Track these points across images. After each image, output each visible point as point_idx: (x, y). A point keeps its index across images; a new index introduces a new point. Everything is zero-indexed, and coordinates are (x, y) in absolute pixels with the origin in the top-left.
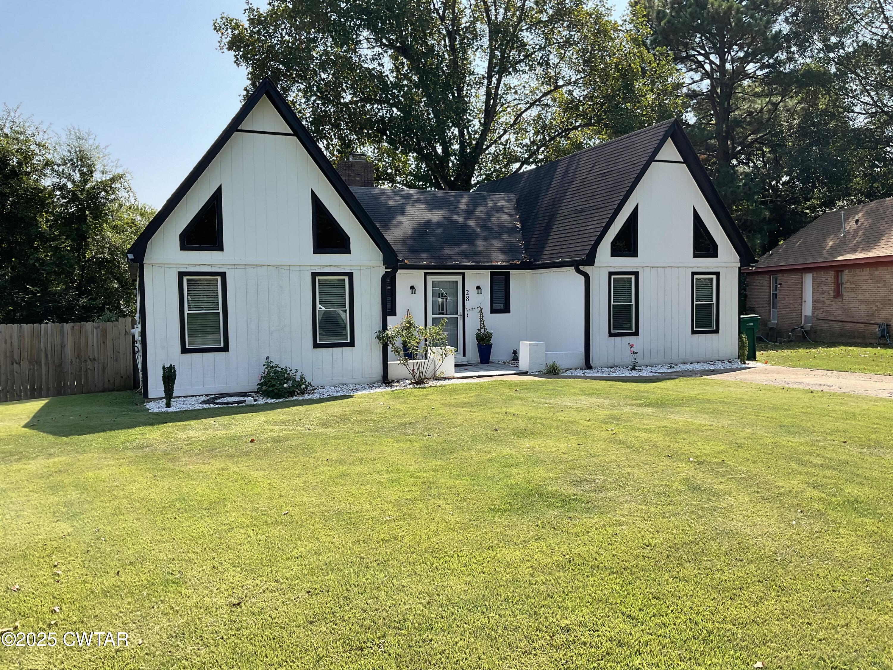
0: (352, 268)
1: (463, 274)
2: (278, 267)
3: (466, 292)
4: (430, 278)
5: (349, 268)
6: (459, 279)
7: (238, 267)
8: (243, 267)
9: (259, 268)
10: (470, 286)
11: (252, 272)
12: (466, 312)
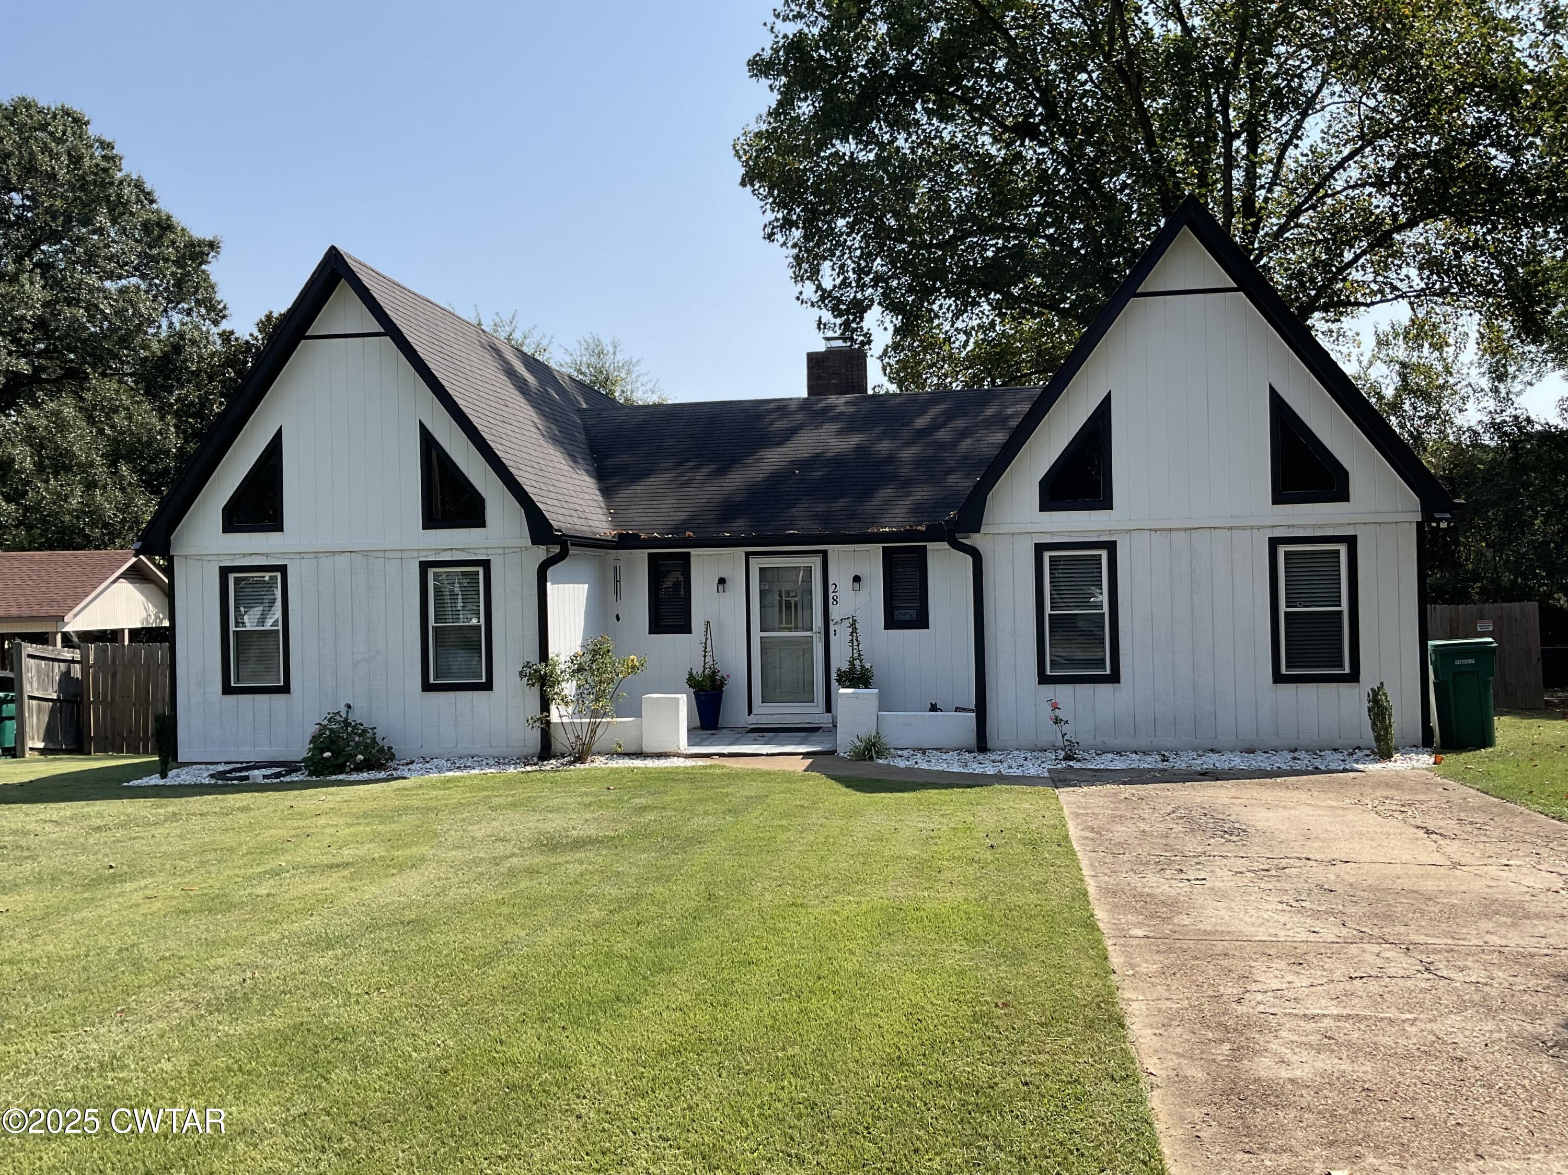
0: (489, 552)
1: (825, 554)
2: (366, 553)
3: (831, 588)
4: (756, 564)
5: (484, 551)
6: (815, 563)
7: (306, 556)
8: (313, 556)
9: (337, 557)
10: (840, 575)
11: (326, 562)
12: (832, 628)
